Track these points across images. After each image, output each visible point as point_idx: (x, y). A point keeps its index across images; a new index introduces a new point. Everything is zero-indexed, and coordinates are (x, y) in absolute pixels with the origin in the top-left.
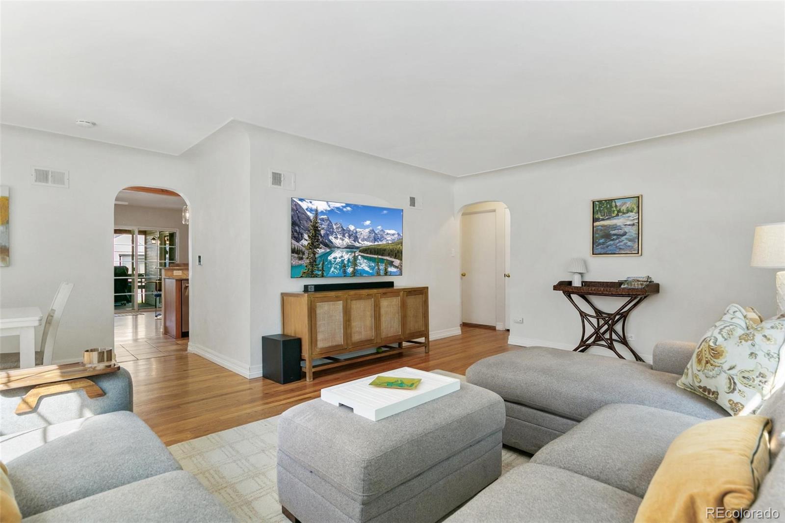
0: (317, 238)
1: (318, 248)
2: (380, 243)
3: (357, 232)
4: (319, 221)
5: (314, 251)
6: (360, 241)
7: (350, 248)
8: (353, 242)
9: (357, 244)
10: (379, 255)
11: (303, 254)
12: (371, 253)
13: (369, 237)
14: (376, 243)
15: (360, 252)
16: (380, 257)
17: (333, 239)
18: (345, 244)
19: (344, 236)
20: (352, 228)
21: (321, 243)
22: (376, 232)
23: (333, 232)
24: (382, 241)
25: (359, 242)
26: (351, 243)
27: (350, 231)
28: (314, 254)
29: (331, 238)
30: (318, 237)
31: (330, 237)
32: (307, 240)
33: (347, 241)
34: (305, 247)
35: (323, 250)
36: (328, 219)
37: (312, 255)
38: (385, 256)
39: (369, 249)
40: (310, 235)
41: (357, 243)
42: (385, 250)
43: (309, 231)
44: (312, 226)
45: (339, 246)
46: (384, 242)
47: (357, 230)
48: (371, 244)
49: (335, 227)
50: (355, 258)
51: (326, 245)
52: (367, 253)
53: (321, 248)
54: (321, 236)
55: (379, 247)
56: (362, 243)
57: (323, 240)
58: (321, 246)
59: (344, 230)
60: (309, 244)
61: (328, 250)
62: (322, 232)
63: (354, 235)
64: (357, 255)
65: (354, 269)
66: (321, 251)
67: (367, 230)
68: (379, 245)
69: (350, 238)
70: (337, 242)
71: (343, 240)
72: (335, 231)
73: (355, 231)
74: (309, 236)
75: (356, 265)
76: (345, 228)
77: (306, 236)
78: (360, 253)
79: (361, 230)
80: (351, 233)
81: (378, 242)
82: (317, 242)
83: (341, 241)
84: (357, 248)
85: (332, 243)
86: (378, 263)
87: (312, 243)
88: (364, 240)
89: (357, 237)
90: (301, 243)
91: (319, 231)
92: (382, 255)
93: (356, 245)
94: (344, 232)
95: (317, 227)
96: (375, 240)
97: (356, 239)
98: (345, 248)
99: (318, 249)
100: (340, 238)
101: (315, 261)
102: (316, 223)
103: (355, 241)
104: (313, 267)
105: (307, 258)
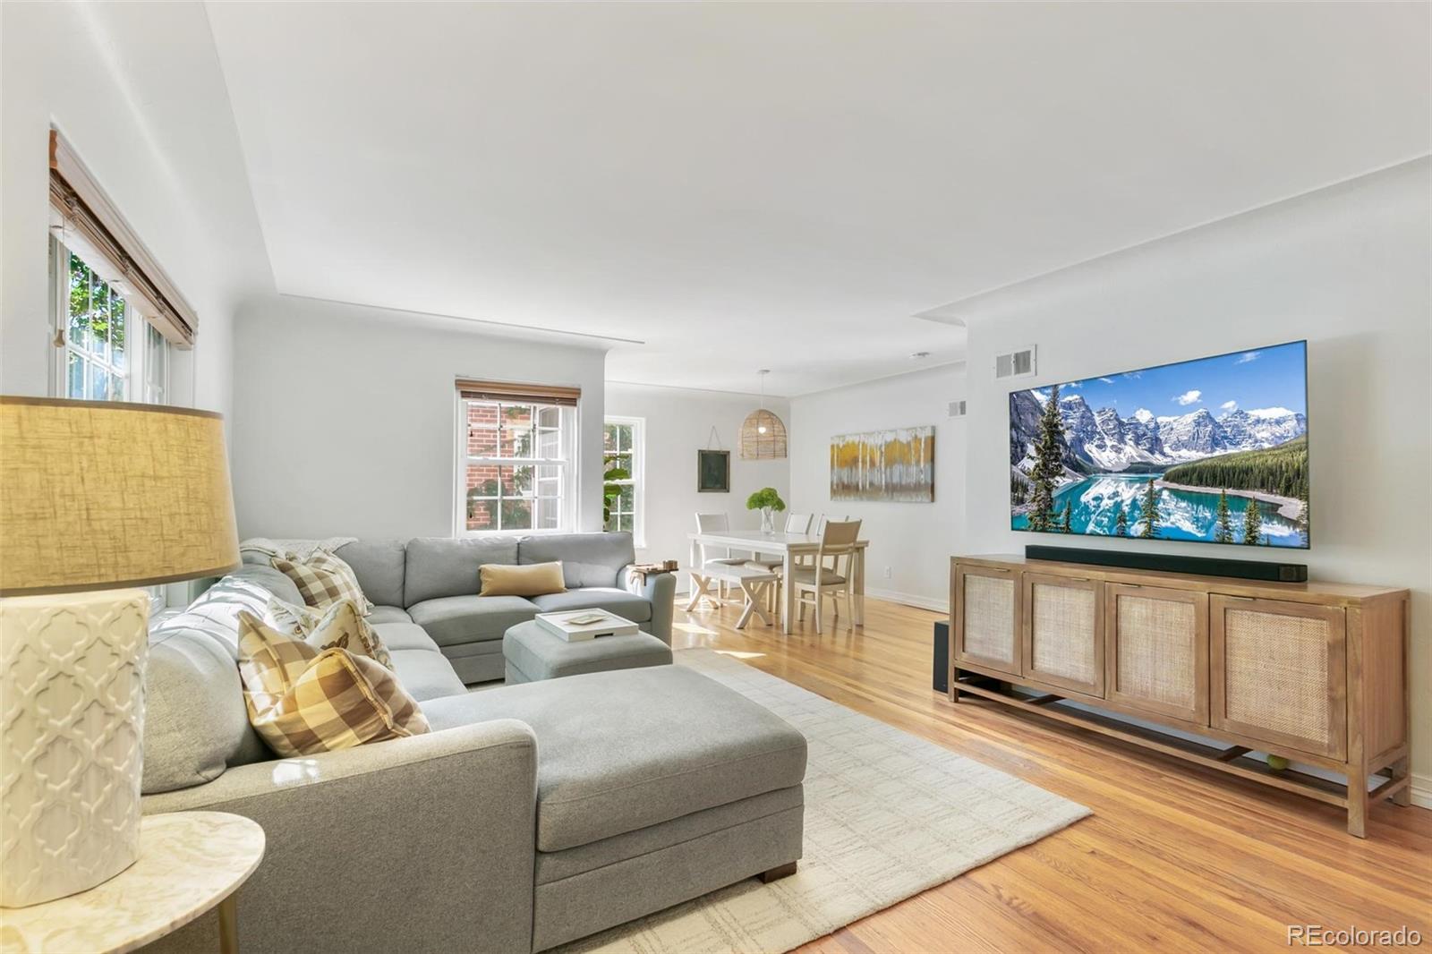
0: (1055, 451)
1: (1058, 474)
2: (1231, 451)
3: (1157, 427)
4: (1061, 411)
5: (1049, 483)
6: (1167, 450)
7: (1138, 470)
8: (1146, 454)
9: (1158, 460)
10: (1229, 487)
11: (1025, 490)
12: (1200, 482)
13: (1197, 436)
14: (1219, 452)
15: (1166, 479)
16: (1230, 491)
17: (1094, 449)
18: (1124, 461)
19: (1121, 440)
20: (1144, 416)
21: (1065, 462)
22: (1219, 419)
23: (1094, 432)
24: (1238, 444)
25: (1163, 454)
26: (1141, 456)
27: (1137, 425)
28: (1049, 491)
29: (1090, 448)
30: (1058, 448)
31: (1087, 447)
32: (1032, 458)
33: (1131, 452)
34: (1029, 474)
35: (1068, 480)
36: (1082, 403)
37: (1043, 493)
38: (1248, 488)
39: (1194, 470)
40: (1041, 446)
41: (1158, 455)
42: (1248, 471)
43: (1038, 436)
44: (1045, 424)
45: (1108, 466)
46: (1246, 447)
47: (1159, 420)
48: (1202, 455)
49: (1098, 419)
50: (1153, 498)
51: (1077, 467)
52: (1189, 483)
53: (1064, 475)
54: (1064, 444)
55: (1228, 464)
56: (1174, 454)
57: (1068, 456)
58: (1065, 469)
59: (1121, 424)
60: (1037, 466)
61: (1081, 479)
62: (1068, 436)
63: (1149, 434)
64: (1157, 487)
65: (1150, 526)
66: (1063, 482)
67: (1190, 418)
68: (1229, 457)
69: (1137, 444)
70: (1104, 457)
71: (1118, 451)
72: (1099, 429)
73: (1152, 425)
74: (1037, 449)
75: (1154, 515)
76: (1125, 420)
77: (1031, 450)
78: (1168, 484)
79: (1171, 419)
80: (1140, 432)
81: (1225, 448)
82: (1056, 460)
83: (1113, 455)
84: (1160, 469)
85: (1090, 459)
86: (1224, 509)
87: (1044, 465)
88: (1177, 446)
89: (1157, 440)
90: (1020, 465)
91: (1061, 433)
92: (1240, 487)
93: (1155, 462)
94: (1121, 429)
95: (1056, 426)
96: (1215, 442)
97: (1156, 445)
98: (1125, 471)
99: (1057, 478)
100: (1113, 447)
101: (1050, 507)
102: (1055, 415)
103: (1151, 451)
104: (1045, 520)
105: (1034, 500)
